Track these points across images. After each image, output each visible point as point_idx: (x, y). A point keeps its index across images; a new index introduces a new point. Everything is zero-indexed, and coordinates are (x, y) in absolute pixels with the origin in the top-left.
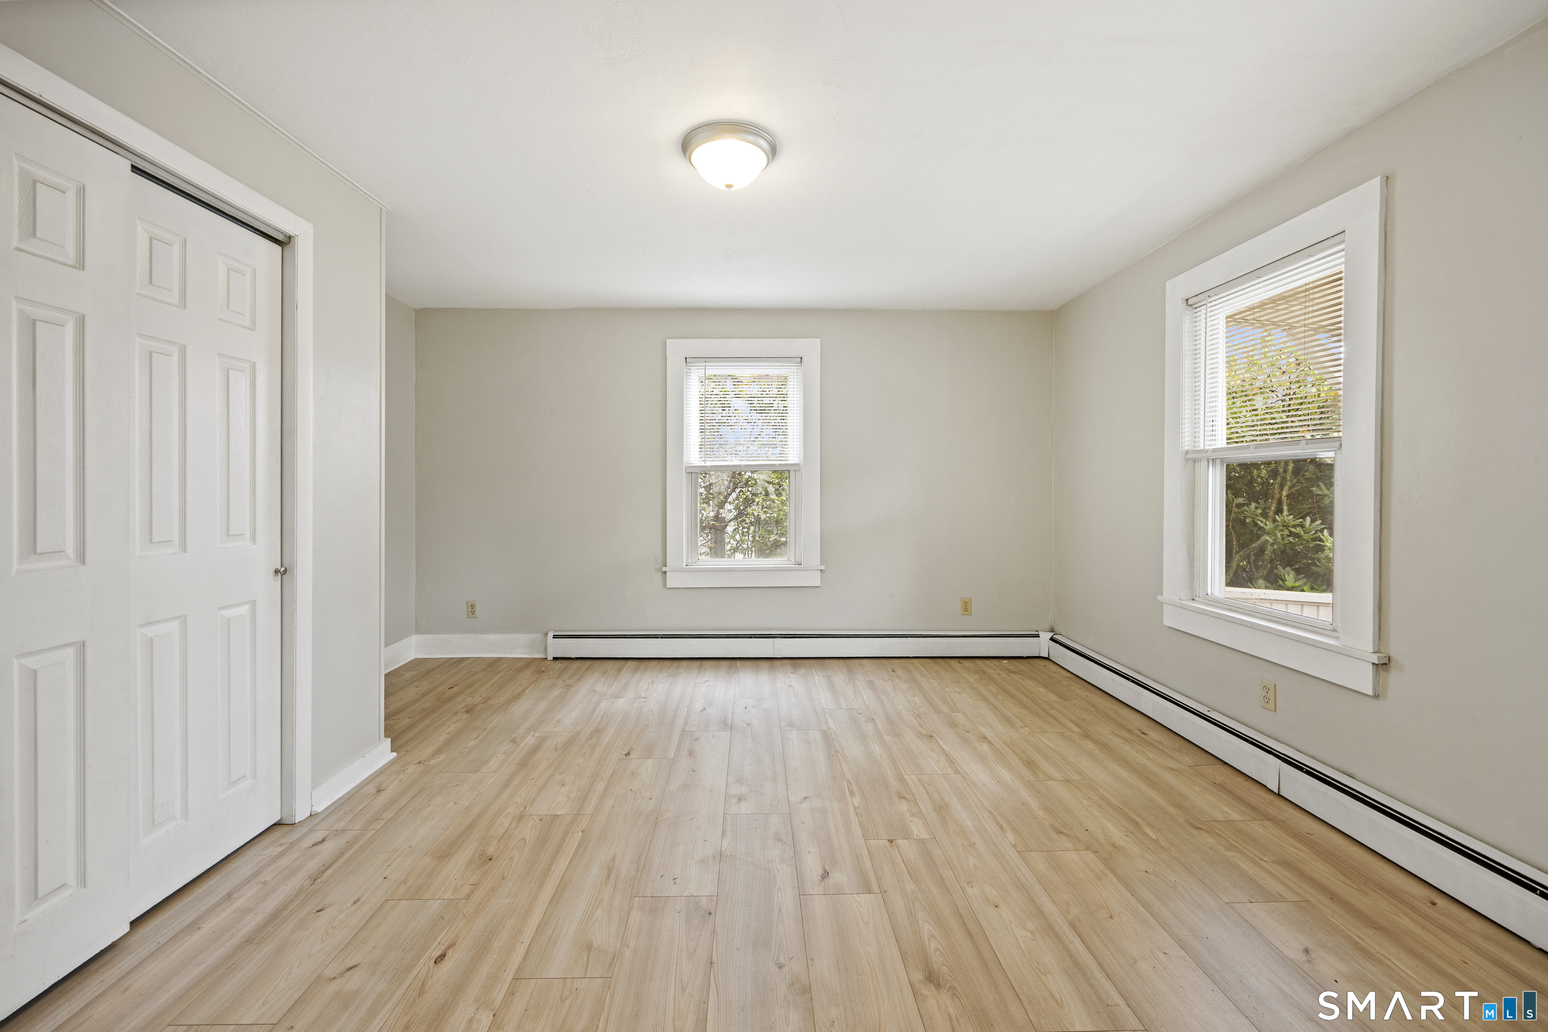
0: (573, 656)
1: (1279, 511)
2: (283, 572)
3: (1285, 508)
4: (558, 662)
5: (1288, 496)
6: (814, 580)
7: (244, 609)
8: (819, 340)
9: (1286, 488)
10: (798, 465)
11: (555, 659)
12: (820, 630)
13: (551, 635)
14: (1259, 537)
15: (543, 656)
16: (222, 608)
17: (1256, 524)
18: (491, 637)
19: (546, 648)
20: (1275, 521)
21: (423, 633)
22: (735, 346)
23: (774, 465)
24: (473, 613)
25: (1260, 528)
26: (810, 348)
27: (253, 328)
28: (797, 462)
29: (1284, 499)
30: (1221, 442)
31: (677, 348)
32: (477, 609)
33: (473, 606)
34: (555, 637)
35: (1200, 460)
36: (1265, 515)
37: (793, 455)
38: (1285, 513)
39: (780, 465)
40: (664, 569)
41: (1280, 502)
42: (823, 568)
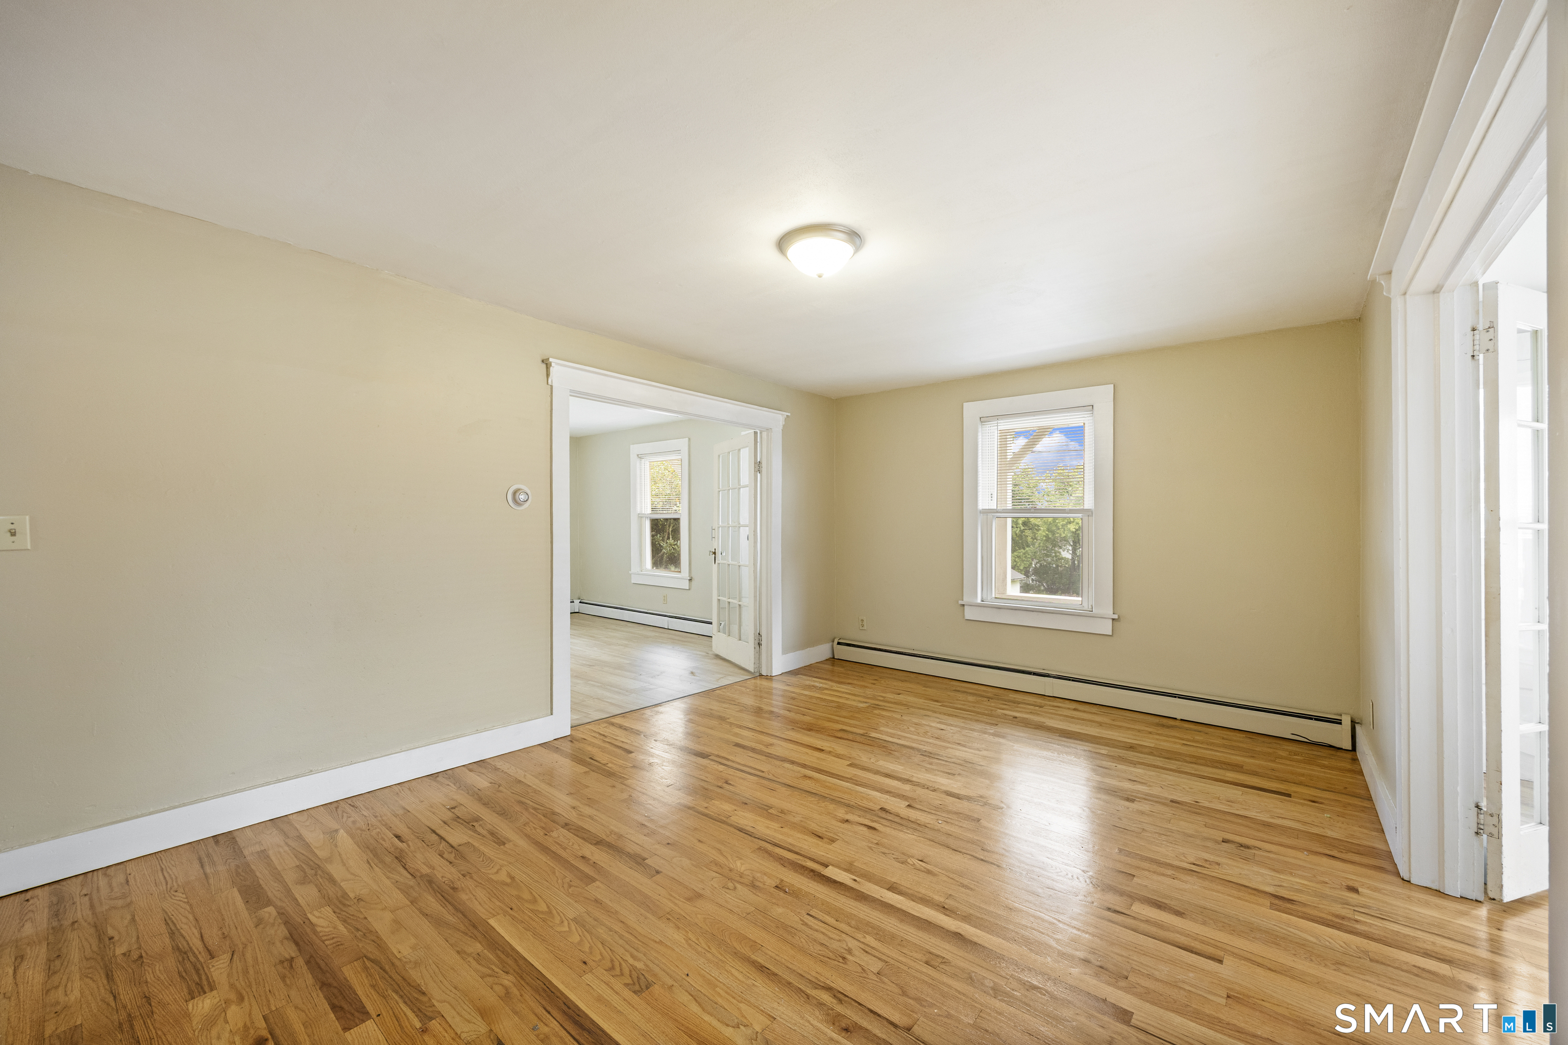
1: (668, 538)
3: (671, 536)
5: (672, 531)
9: (671, 527)
14: (661, 550)
17: (660, 545)
20: (667, 543)
25: (662, 546)
29: (670, 532)
30: (649, 511)
35: (643, 517)
36: (663, 540)
38: (671, 539)
41: (669, 534)
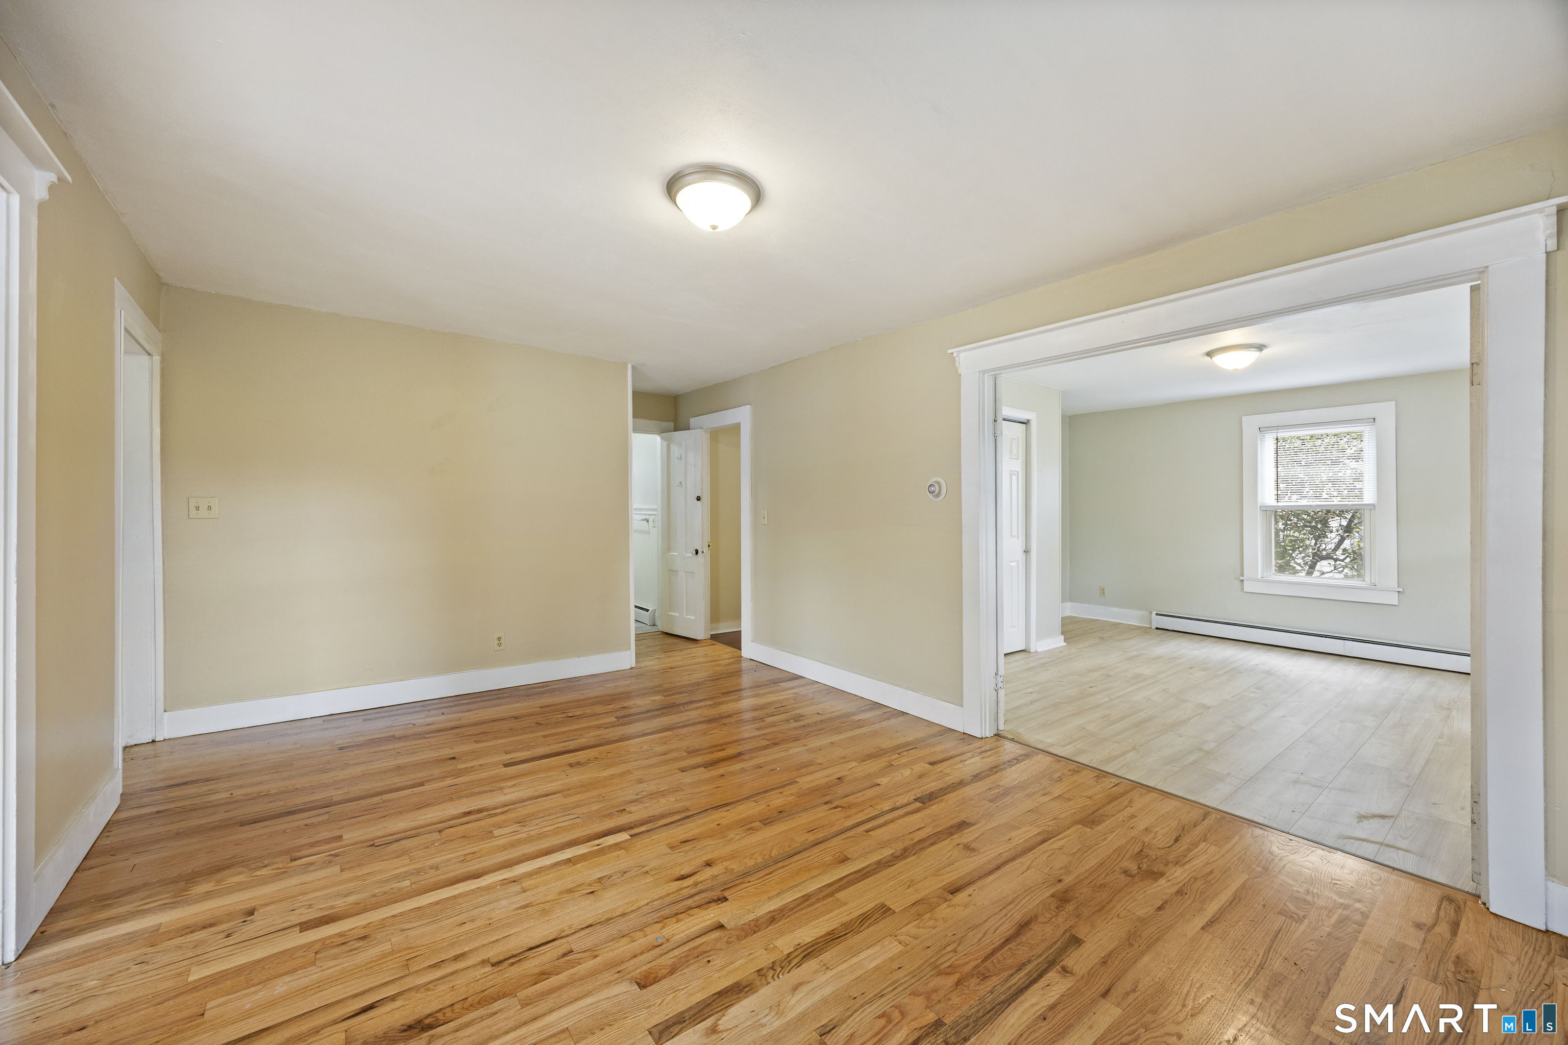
0: (1170, 629)
2: (1027, 551)
4: (1159, 631)
6: (1393, 599)
7: (1015, 564)
8: (1394, 402)
10: (1373, 505)
11: (1157, 628)
12: (1398, 641)
13: (1154, 613)
15: (1149, 626)
16: (1010, 562)
18: (1115, 609)
19: (1151, 622)
21: (1074, 602)
22: (1304, 415)
23: (1347, 505)
24: (1104, 593)
26: (1386, 411)
27: (1018, 459)
28: (1372, 503)
31: (1250, 423)
32: (1106, 591)
33: (1103, 589)
34: (1157, 614)
37: (1369, 497)
39: (1353, 505)
40: (1241, 578)
42: (1401, 590)
